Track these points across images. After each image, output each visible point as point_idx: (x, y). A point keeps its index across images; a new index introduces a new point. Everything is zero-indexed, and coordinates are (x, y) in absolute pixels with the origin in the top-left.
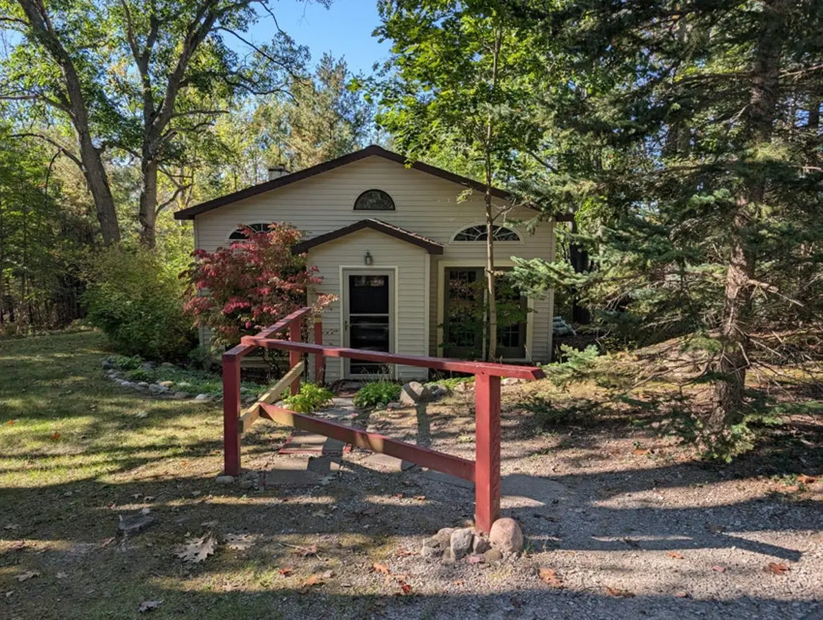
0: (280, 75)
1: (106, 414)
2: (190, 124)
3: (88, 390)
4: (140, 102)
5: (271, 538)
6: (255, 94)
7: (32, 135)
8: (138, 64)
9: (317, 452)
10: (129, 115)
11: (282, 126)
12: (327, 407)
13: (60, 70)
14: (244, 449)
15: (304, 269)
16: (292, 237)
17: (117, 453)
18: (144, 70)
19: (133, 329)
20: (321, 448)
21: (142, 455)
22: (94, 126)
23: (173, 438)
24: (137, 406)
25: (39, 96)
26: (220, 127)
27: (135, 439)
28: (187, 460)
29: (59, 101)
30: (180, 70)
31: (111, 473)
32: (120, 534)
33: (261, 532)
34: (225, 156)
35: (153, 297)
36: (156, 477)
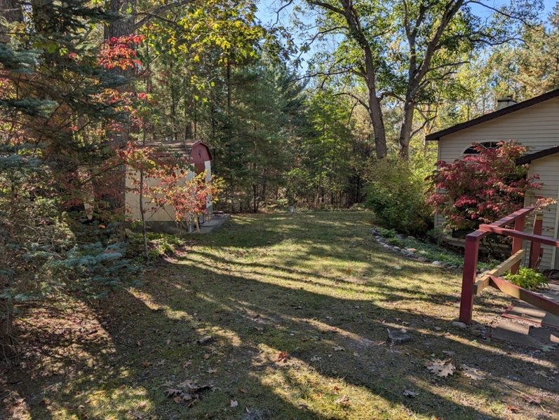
0: (515, 27)
1: (376, 263)
2: (439, 75)
3: (365, 247)
4: (407, 64)
5: (498, 378)
6: (491, 45)
7: (344, 93)
8: (409, 39)
9: (537, 324)
10: (399, 75)
11: (512, 67)
12: (543, 289)
13: (363, 52)
14: (474, 307)
15: (525, 176)
16: (518, 152)
17: (384, 289)
18: (412, 43)
19: (391, 212)
20: (540, 321)
21: (399, 294)
22: (378, 84)
23: (419, 287)
24: (394, 261)
25: (350, 70)
26: (461, 74)
27: (394, 282)
28: (429, 304)
29: (360, 71)
30: (436, 38)
31: (382, 300)
32: (389, 340)
33: (489, 372)
34: (462, 94)
35: (406, 192)
36: (409, 310)
